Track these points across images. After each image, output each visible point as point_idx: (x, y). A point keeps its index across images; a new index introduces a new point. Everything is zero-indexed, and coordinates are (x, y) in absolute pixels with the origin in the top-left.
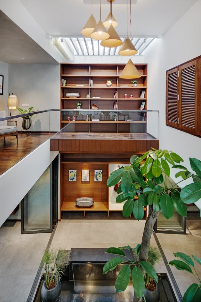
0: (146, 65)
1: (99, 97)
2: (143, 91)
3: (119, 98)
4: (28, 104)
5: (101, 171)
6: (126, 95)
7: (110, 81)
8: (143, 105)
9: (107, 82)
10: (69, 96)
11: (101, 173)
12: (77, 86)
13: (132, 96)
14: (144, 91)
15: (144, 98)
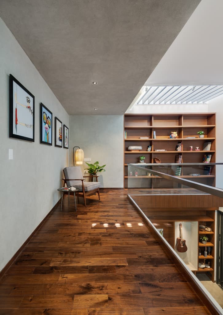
0: (215, 114)
1: (164, 150)
2: (209, 143)
3: (183, 151)
4: (90, 159)
5: (162, 230)
6: (192, 147)
7: (175, 132)
8: (209, 158)
9: (171, 133)
10: (132, 149)
11: (161, 231)
12: (141, 138)
13: (198, 148)
14: (211, 143)
15: (210, 150)
